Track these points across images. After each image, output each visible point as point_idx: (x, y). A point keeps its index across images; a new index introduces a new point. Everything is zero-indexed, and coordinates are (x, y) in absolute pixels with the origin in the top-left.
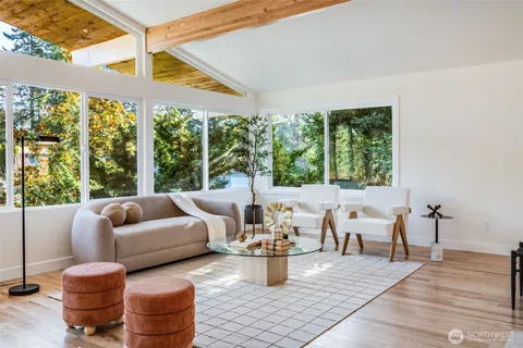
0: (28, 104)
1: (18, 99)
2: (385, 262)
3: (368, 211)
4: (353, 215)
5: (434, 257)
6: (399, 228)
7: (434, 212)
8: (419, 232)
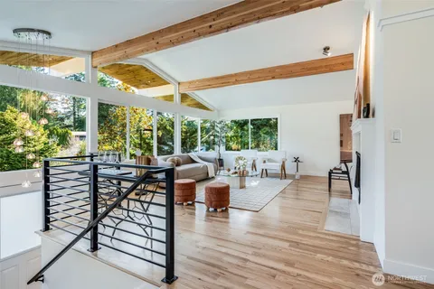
0: (72, 108)
1: (66, 106)
2: (279, 180)
3: (270, 160)
4: (265, 162)
5: (296, 177)
6: (283, 167)
7: (297, 160)
8: (290, 169)
